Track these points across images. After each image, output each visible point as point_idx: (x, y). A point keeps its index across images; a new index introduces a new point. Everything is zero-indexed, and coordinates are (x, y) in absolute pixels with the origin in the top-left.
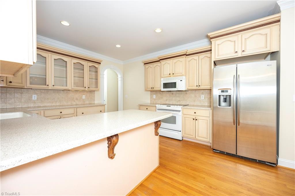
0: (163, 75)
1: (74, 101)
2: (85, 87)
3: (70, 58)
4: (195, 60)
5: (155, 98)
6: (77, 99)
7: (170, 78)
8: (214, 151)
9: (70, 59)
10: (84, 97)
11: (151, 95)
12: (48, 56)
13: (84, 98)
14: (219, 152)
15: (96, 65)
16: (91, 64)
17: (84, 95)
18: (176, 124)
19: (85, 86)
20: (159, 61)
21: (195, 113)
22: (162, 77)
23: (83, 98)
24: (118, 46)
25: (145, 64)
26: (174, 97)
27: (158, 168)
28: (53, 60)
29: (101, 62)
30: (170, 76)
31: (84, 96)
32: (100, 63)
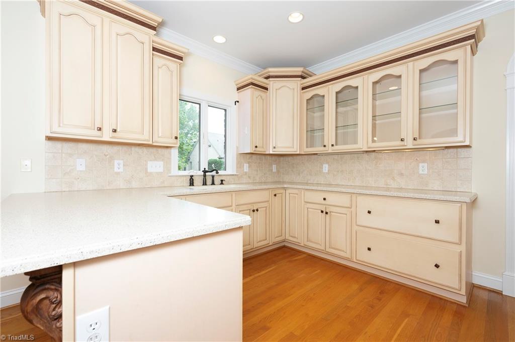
6: (402, 174)
10: (423, 169)
12: (328, 91)
13: (426, 172)
16: (429, 59)
17: (424, 162)
23: (421, 172)
31: (426, 165)
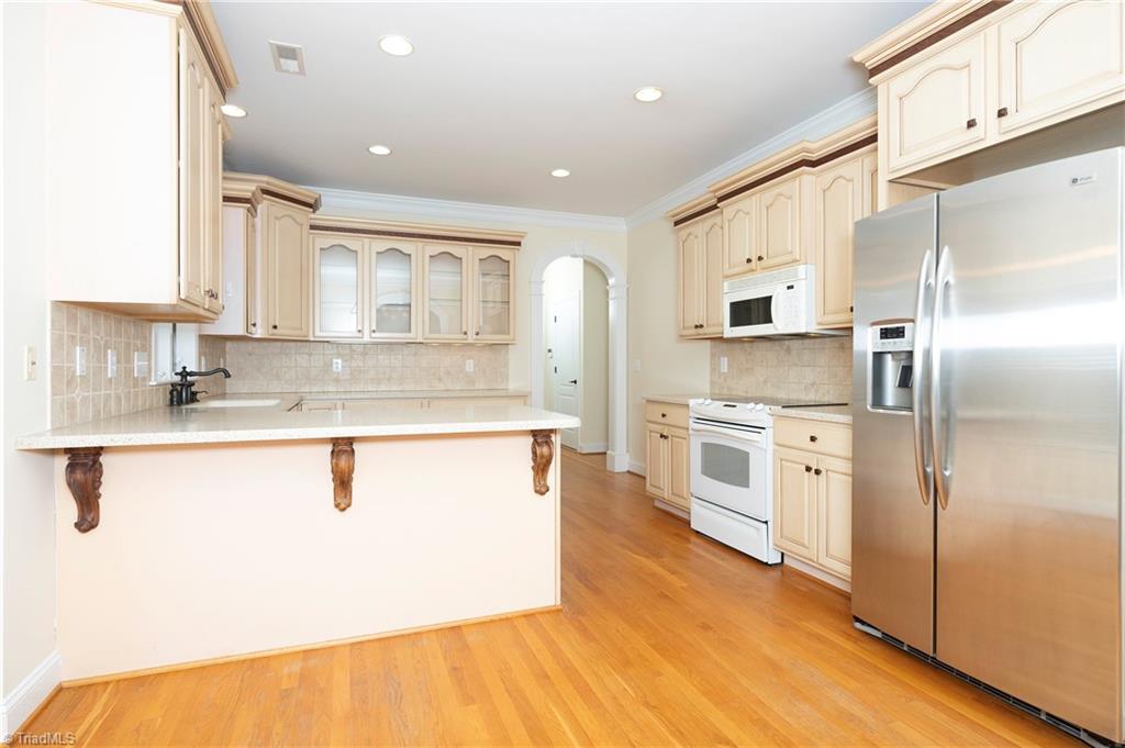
0: (730, 267)
1: (440, 380)
2: (465, 333)
3: (420, 243)
4: (848, 181)
5: (726, 371)
6: (448, 373)
7: (750, 276)
8: (858, 625)
9: (421, 245)
10: (470, 366)
11: (713, 356)
12: (363, 246)
13: (473, 370)
14: (879, 635)
15: (504, 252)
16: (486, 251)
17: (470, 358)
18: (748, 486)
19: (464, 330)
20: (714, 207)
21: (813, 439)
22: (727, 277)
23: (468, 370)
24: (560, 173)
25: (676, 223)
26: (796, 365)
27: (548, 612)
28: (374, 255)
29: (522, 237)
30: (753, 270)
32: (519, 244)
